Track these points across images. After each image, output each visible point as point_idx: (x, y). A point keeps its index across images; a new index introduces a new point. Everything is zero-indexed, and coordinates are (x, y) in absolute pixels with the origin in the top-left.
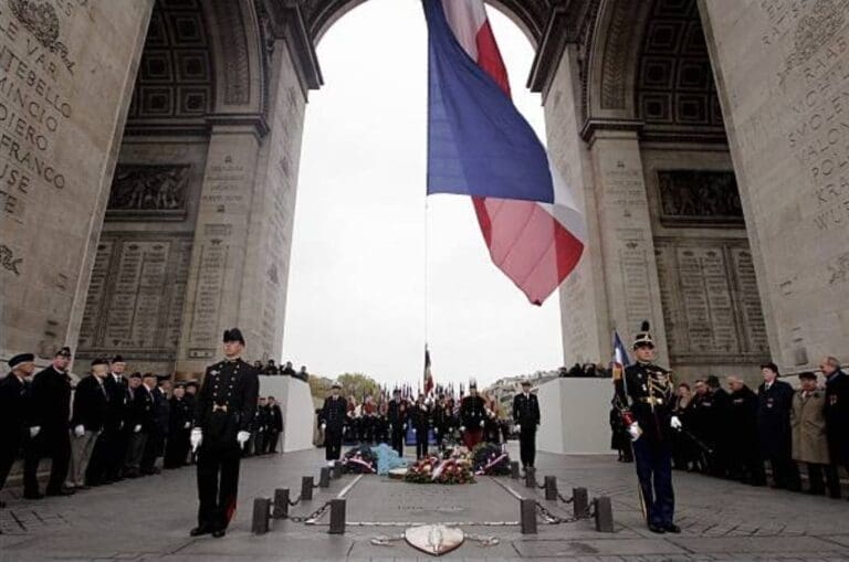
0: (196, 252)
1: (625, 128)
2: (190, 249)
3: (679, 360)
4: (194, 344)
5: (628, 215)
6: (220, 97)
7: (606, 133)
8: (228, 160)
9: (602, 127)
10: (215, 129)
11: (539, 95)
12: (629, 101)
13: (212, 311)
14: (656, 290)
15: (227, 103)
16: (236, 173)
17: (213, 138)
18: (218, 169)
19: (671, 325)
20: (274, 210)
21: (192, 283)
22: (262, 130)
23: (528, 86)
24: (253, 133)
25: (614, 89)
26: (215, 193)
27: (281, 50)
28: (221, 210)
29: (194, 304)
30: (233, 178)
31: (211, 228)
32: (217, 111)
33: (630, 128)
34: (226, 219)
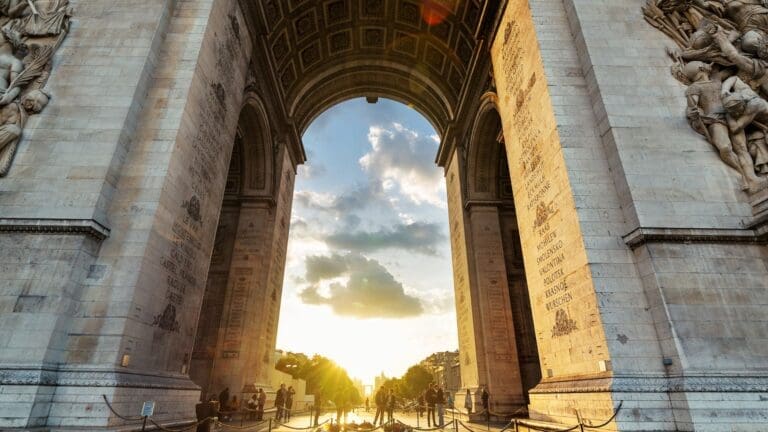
0: (230, 285)
1: (490, 205)
2: (226, 282)
3: (527, 359)
4: (226, 349)
5: (492, 262)
6: (247, 183)
7: (478, 208)
8: (252, 225)
9: (476, 205)
10: (244, 205)
11: (442, 169)
12: (493, 186)
13: (239, 326)
14: (509, 313)
15: (250, 187)
16: (255, 234)
17: (242, 211)
18: (245, 231)
19: (521, 335)
20: (276, 254)
21: (226, 307)
22: (272, 205)
23: (436, 162)
24: (265, 208)
25: (483, 179)
26: (242, 247)
27: (284, 149)
28: (246, 258)
29: (227, 322)
30: (254, 237)
31: (240, 270)
32: (245, 194)
33: (493, 205)
34: (249, 264)
